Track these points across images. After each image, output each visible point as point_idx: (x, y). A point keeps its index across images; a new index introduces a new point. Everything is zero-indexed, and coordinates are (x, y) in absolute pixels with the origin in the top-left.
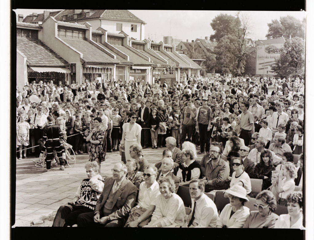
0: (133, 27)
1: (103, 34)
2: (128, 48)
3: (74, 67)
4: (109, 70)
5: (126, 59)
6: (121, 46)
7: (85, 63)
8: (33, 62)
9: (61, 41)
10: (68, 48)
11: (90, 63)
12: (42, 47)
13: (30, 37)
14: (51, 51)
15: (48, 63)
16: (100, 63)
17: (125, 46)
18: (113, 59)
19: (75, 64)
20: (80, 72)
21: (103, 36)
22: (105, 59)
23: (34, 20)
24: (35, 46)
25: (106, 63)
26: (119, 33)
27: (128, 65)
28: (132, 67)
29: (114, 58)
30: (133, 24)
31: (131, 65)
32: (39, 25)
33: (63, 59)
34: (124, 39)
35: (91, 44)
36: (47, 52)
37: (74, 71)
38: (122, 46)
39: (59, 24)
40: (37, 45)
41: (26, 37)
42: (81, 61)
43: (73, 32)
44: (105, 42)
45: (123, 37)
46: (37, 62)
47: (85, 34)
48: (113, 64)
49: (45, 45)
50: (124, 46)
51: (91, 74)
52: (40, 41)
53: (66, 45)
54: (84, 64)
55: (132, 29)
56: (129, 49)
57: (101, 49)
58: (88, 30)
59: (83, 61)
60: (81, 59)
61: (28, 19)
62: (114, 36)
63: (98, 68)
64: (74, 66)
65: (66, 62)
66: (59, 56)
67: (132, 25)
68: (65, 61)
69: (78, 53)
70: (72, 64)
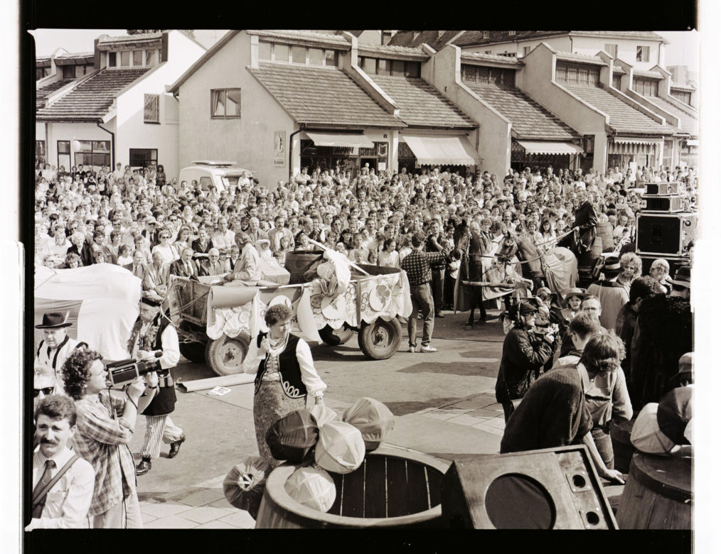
0: (641, 51)
1: (625, 74)
2: (668, 102)
3: (589, 142)
4: (651, 148)
5: (675, 124)
6: (653, 97)
7: (614, 133)
8: (523, 131)
9: (564, 91)
10: (580, 105)
11: (623, 133)
12: (525, 102)
13: (502, 82)
14: (544, 111)
15: (546, 133)
16: (639, 134)
17: (662, 96)
18: (659, 125)
19: (593, 136)
20: (602, 152)
21: (623, 78)
22: (648, 126)
23: (415, 38)
24: (516, 102)
25: (649, 135)
26: (650, 70)
27: (679, 138)
28: (686, 142)
29: (661, 124)
30: (640, 44)
31: (685, 138)
32: (518, 59)
33: (568, 126)
34: (660, 83)
35: (612, 94)
36: (536, 111)
37: (589, 149)
38: (656, 98)
39: (559, 58)
40: (516, 98)
41: (496, 83)
42: (606, 131)
43: (578, 72)
44: (628, 89)
45: (660, 78)
46: (529, 133)
47: (599, 75)
48: (658, 136)
49: (529, 98)
50: (660, 97)
51: (620, 156)
52: (519, 90)
53: (575, 98)
54: (611, 134)
55: (639, 55)
56: (671, 104)
57: (633, 104)
58: (606, 66)
59: (611, 129)
60: (606, 126)
61: (401, 36)
62: (643, 77)
63: (643, 145)
64: (590, 139)
65: (573, 132)
66: (559, 120)
67: (638, 47)
68: (572, 129)
69: (601, 114)
70: (585, 136)
